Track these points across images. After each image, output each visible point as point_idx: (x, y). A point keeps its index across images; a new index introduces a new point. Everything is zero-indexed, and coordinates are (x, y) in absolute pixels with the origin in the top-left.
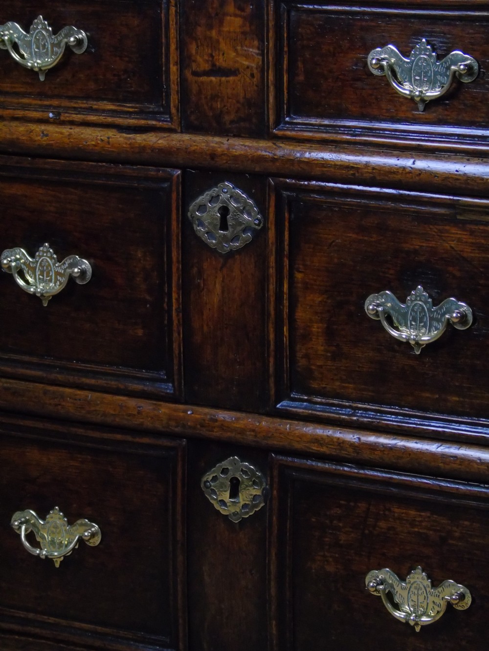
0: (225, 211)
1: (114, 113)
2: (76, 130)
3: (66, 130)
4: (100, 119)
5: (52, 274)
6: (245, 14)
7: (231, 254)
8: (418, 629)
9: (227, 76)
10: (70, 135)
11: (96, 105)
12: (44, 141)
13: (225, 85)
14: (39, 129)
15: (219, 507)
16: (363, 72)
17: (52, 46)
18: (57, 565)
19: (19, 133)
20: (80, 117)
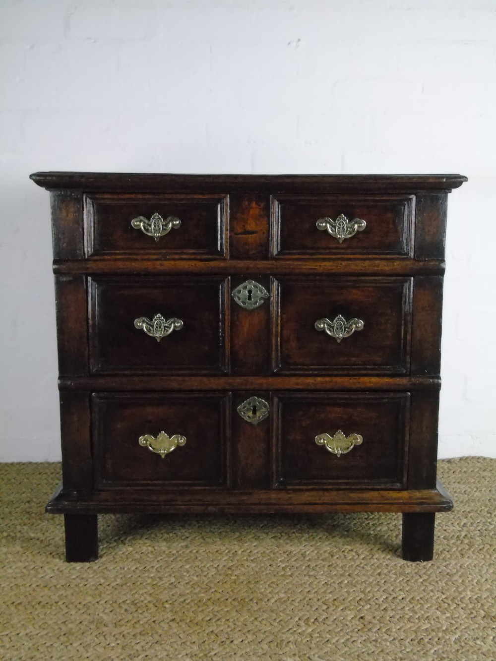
0: (250, 292)
1: (194, 254)
2: (178, 263)
3: (172, 263)
4: (189, 257)
5: (162, 327)
6: (260, 207)
7: (253, 310)
8: (339, 456)
9: (251, 234)
10: (175, 264)
11: (185, 251)
12: (162, 268)
13: (251, 238)
14: (158, 263)
15: (246, 419)
16: (314, 229)
17: (163, 225)
18: (163, 457)
19: (148, 265)
20: (178, 256)
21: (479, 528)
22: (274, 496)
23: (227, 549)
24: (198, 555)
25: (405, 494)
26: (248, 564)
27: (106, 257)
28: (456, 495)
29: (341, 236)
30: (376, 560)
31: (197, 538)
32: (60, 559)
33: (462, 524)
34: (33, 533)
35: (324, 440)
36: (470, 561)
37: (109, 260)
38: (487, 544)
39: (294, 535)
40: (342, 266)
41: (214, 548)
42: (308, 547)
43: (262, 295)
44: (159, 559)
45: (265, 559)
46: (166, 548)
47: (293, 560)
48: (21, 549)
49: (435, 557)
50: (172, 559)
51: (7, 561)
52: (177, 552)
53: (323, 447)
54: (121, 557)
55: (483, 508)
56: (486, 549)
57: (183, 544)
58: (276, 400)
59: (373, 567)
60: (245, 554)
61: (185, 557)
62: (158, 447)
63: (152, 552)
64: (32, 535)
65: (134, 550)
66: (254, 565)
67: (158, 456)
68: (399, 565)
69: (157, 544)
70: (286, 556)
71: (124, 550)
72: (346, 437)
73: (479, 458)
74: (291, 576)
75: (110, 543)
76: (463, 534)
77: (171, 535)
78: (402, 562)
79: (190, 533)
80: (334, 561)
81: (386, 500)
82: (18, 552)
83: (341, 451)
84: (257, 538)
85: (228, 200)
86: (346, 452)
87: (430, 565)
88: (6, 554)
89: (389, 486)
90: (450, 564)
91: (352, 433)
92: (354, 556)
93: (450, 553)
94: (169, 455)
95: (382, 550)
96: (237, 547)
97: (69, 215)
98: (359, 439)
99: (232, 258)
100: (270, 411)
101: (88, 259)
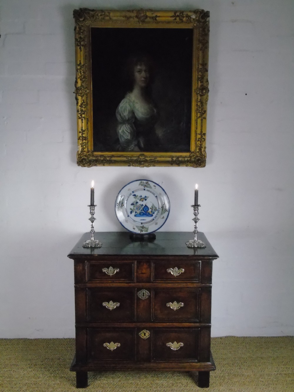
0: (143, 293)
1: (124, 281)
3: (116, 284)
4: (122, 282)
5: (112, 305)
6: (147, 265)
7: (145, 300)
8: (175, 351)
11: (121, 279)
12: (113, 286)
13: (144, 275)
14: (111, 284)
15: (142, 337)
16: (166, 272)
17: (113, 271)
18: (112, 351)
19: (108, 285)
20: (117, 282)
21: (228, 372)
22: (152, 365)
23: (135, 382)
24: (124, 385)
25: (199, 364)
26: (142, 389)
27: (93, 282)
28: (222, 355)
29: (175, 275)
30: (188, 387)
31: (124, 377)
32: (74, 386)
33: (222, 370)
34: (63, 374)
35: (170, 345)
36: (222, 388)
38: (230, 380)
39: (159, 375)
40: (176, 285)
41: (130, 381)
42: (164, 381)
43: (148, 295)
44: (110, 386)
45: (149, 387)
46: (112, 382)
47: (158, 387)
48: (59, 382)
49: (210, 386)
50: (114, 387)
51: (55, 388)
52: (117, 383)
53: (169, 348)
54: (96, 386)
55: (231, 362)
56: (229, 382)
57: (119, 380)
58: (152, 331)
59: (187, 391)
60: (141, 384)
61: (119, 386)
62: (110, 347)
63: (107, 383)
64: (63, 375)
65: (100, 383)
66: (144, 390)
67: (111, 350)
68: (197, 390)
69: (109, 380)
70: (156, 385)
71: (97, 382)
72: (178, 344)
73: (233, 337)
75: (92, 380)
76: (222, 375)
77: (114, 375)
78: (199, 388)
79: (121, 374)
80: (173, 388)
81: (192, 366)
82: (58, 384)
83: (176, 349)
84: (146, 377)
85: (136, 263)
86: (177, 349)
87: (208, 390)
88: (54, 384)
89: (193, 361)
90: (215, 389)
91: (180, 342)
92: (180, 385)
93: (216, 384)
94: (114, 350)
95: (191, 382)
96: (138, 381)
97: (80, 268)
98: (182, 344)
99: (137, 282)
100: (150, 335)
101: (87, 283)
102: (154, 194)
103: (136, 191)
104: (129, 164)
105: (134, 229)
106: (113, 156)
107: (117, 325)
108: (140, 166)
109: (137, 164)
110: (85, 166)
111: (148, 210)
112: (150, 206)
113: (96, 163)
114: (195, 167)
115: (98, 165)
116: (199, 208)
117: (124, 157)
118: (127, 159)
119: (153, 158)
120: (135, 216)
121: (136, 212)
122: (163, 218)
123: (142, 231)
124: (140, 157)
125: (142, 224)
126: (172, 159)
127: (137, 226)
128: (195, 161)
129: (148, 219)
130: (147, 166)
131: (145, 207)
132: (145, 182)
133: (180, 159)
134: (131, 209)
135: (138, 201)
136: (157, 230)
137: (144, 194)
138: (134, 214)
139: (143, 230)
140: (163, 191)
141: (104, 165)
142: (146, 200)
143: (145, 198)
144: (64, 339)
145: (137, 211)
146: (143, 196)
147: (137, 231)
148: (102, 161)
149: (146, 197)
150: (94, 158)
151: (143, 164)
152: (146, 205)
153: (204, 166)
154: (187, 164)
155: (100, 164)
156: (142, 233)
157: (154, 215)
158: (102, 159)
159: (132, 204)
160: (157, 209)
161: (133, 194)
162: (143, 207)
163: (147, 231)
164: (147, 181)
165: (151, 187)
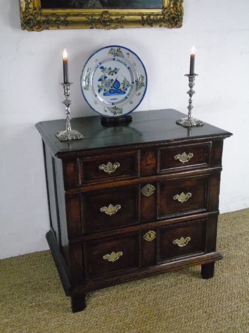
0: (148, 189)
1: (126, 177)
2: (120, 182)
3: (117, 182)
4: (124, 179)
6: (153, 154)
7: (150, 197)
8: (183, 247)
9: (149, 165)
11: (121, 176)
12: (114, 186)
13: (149, 167)
14: (111, 184)
15: (147, 240)
16: (174, 159)
17: (112, 167)
18: (114, 262)
19: (107, 185)
20: (119, 179)
22: (158, 267)
23: (135, 289)
25: (205, 256)
29: (184, 161)
35: (177, 242)
36: (227, 274)
37: (90, 185)
41: (129, 290)
42: (165, 281)
43: (153, 190)
46: (110, 295)
51: (47, 319)
53: (177, 245)
54: (94, 304)
58: (158, 230)
59: (195, 285)
61: (120, 298)
62: (111, 258)
63: (105, 298)
65: (97, 300)
67: (112, 262)
68: (204, 282)
71: (93, 300)
72: (185, 239)
74: (168, 297)
80: (179, 286)
81: (200, 260)
82: (48, 313)
83: (183, 245)
84: (143, 281)
85: (139, 153)
86: (185, 245)
87: (214, 279)
89: (200, 254)
90: (221, 277)
91: (187, 237)
92: (185, 282)
94: (116, 261)
95: (193, 276)
96: (138, 288)
97: (71, 168)
98: (189, 238)
99: (142, 176)
100: (156, 235)
101: (80, 187)
102: (126, 65)
103: (104, 61)
104: (91, 26)
105: (106, 111)
106: (68, 15)
107: (119, 232)
108: (106, 28)
109: (101, 26)
110: (33, 30)
111: (120, 85)
112: (121, 81)
113: (47, 26)
114: (170, 28)
115: (50, 28)
116: (196, 77)
117: (83, 16)
118: (87, 19)
119: (120, 17)
120: (104, 95)
121: (105, 90)
122: (139, 94)
123: (115, 113)
124: (104, 16)
125: (113, 104)
126: (143, 18)
127: (108, 108)
128: (169, 20)
129: (120, 97)
130: (115, 28)
131: (115, 82)
132: (116, 48)
133: (152, 17)
134: (99, 86)
135: (107, 75)
136: (133, 110)
137: (113, 65)
138: (102, 92)
139: (116, 111)
140: (138, 60)
141: (58, 28)
142: (116, 73)
143: (115, 71)
144: (21, 256)
145: (106, 88)
146: (113, 69)
147: (110, 114)
148: (55, 21)
149: (116, 69)
150: (44, 18)
151: (109, 25)
152: (116, 80)
153: (180, 26)
154: (161, 24)
155: (53, 26)
156: (115, 115)
157: (127, 92)
158: (54, 19)
159: (100, 80)
160: (130, 83)
161: (100, 67)
162: (113, 82)
163: (121, 113)
164: (119, 48)
165: (123, 56)
